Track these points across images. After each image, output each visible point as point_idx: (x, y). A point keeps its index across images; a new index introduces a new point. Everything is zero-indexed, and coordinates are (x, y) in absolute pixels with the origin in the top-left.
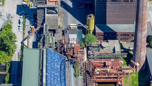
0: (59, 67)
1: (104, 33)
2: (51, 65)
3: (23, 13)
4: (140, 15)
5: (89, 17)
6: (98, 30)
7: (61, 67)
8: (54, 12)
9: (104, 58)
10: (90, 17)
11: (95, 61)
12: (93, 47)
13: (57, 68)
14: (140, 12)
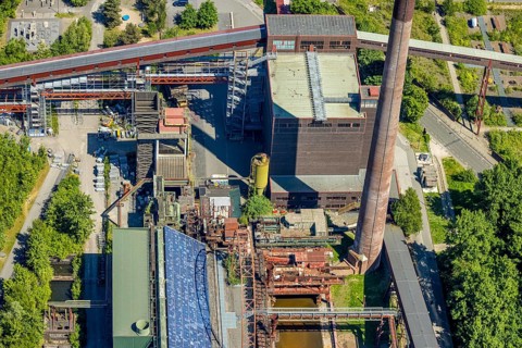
0: (192, 266)
1: (290, 194)
2: (175, 262)
3: (102, 152)
4: (378, 156)
5: (256, 161)
6: (276, 188)
7: (196, 266)
8: (176, 148)
9: (290, 247)
10: (260, 159)
11: (271, 253)
12: (267, 223)
13: (190, 268)
14: (380, 150)
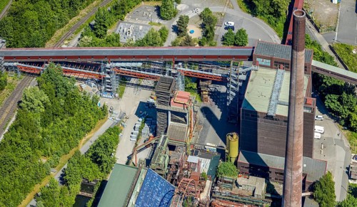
0: (159, 200)
3: (144, 115)
5: (230, 137)
6: (242, 160)
7: (162, 201)
8: (183, 119)
9: (236, 201)
10: (232, 136)
11: (220, 203)
12: (225, 182)
13: (156, 201)
